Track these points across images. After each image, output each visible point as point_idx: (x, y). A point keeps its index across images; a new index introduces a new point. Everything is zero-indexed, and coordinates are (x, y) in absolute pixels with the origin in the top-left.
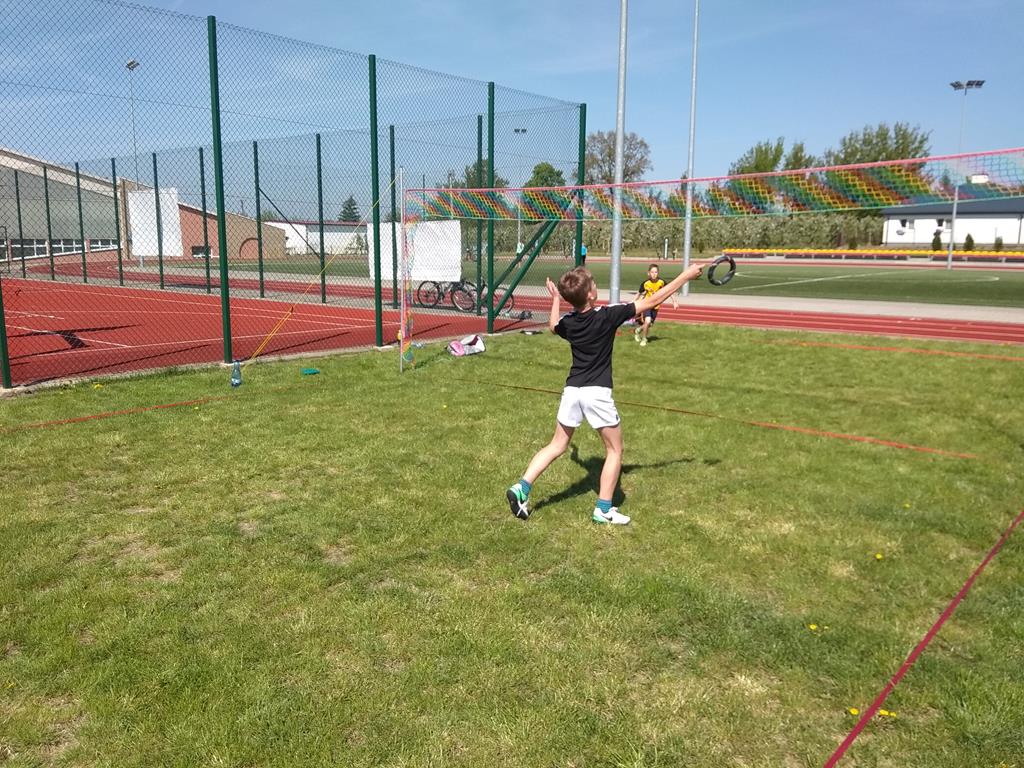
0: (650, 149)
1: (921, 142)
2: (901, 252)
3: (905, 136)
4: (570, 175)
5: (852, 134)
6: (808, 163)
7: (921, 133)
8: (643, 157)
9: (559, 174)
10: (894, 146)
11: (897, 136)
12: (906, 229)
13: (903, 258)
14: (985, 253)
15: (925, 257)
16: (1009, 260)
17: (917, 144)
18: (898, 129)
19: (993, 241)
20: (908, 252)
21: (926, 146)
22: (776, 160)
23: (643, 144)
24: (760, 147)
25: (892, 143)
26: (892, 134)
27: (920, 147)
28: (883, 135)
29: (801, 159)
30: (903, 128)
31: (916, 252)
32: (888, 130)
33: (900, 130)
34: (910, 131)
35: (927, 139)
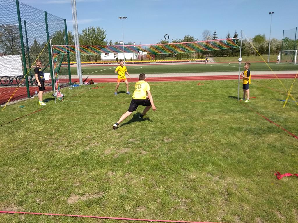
2: (109, 62)
5: (85, 29)
6: (73, 37)
7: (103, 30)
12: (107, 56)
13: (110, 63)
14: (129, 62)
15: (116, 63)
16: (135, 63)
19: (130, 58)
20: (111, 62)
21: (105, 34)
26: (96, 29)
30: (99, 28)
31: (113, 62)
35: (105, 32)
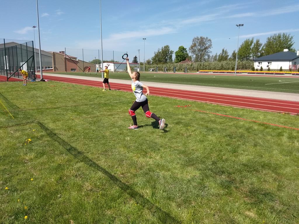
0: (212, 42)
1: (291, 39)
3: (285, 37)
5: (271, 36)
8: (210, 44)
9: (185, 49)
11: (283, 37)
12: (260, 65)
17: (289, 39)
18: (284, 34)
23: (210, 40)
24: (247, 40)
25: (282, 39)
27: (290, 41)
30: (285, 35)
32: (280, 35)
33: (284, 35)
34: (287, 35)
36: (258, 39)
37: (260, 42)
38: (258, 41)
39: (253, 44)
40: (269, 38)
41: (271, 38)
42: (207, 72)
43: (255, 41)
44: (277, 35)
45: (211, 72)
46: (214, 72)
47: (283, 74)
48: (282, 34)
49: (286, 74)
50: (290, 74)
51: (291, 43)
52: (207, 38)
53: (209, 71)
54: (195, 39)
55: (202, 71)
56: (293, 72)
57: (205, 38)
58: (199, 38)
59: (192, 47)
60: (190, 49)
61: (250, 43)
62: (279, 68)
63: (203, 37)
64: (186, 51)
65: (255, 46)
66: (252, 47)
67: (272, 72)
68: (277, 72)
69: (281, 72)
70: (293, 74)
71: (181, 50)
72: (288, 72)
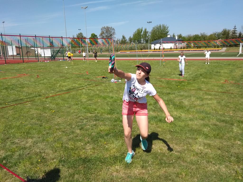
0: (115, 30)
3: (164, 27)
4: (99, 36)
6: (148, 32)
7: (167, 26)
8: (114, 32)
9: (96, 36)
10: (162, 29)
11: (163, 27)
12: (155, 46)
17: (166, 28)
18: (163, 25)
21: (168, 29)
22: (142, 31)
23: (114, 29)
24: (138, 29)
25: (162, 28)
26: (162, 26)
27: (167, 29)
28: (160, 27)
29: (146, 32)
32: (161, 26)
34: (165, 26)
35: (168, 27)
36: (146, 28)
37: (147, 30)
38: (145, 30)
39: (143, 32)
40: (153, 27)
41: (155, 27)
42: (125, 52)
43: (144, 30)
44: (159, 25)
45: (128, 52)
46: (130, 52)
47: (173, 51)
48: (162, 25)
49: (175, 51)
50: (177, 51)
51: (168, 30)
52: (111, 27)
53: (126, 51)
54: (103, 28)
55: (121, 51)
56: (178, 50)
57: (110, 27)
58: (106, 27)
59: (101, 34)
60: (100, 36)
61: (140, 31)
62: (170, 48)
63: (109, 27)
64: (97, 37)
65: (144, 33)
66: (142, 34)
67: (167, 50)
68: (169, 50)
69: (172, 50)
70: (179, 51)
71: (93, 36)
72: (176, 50)
